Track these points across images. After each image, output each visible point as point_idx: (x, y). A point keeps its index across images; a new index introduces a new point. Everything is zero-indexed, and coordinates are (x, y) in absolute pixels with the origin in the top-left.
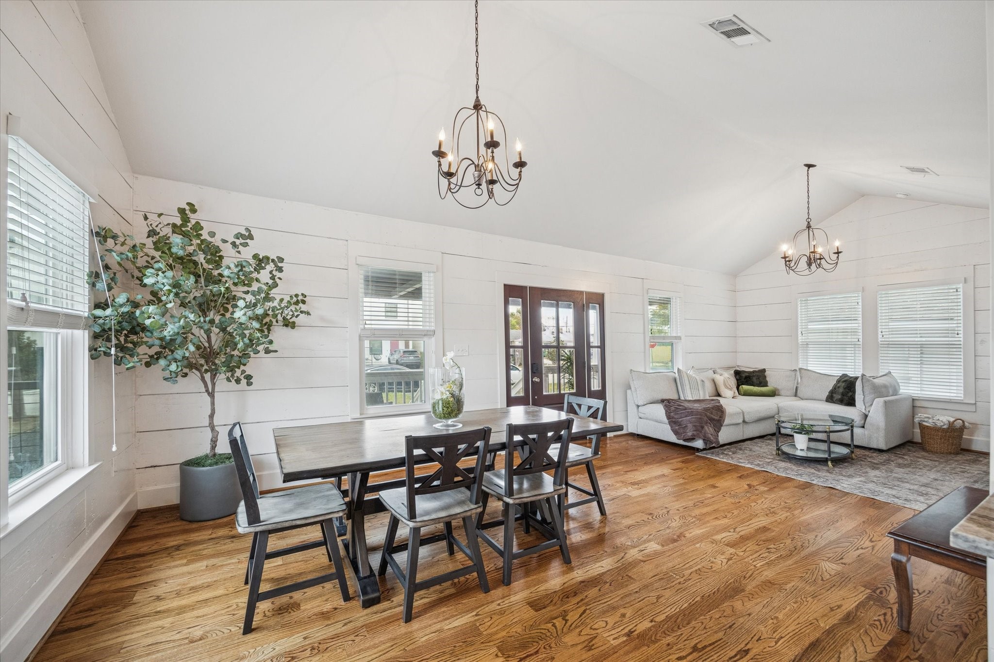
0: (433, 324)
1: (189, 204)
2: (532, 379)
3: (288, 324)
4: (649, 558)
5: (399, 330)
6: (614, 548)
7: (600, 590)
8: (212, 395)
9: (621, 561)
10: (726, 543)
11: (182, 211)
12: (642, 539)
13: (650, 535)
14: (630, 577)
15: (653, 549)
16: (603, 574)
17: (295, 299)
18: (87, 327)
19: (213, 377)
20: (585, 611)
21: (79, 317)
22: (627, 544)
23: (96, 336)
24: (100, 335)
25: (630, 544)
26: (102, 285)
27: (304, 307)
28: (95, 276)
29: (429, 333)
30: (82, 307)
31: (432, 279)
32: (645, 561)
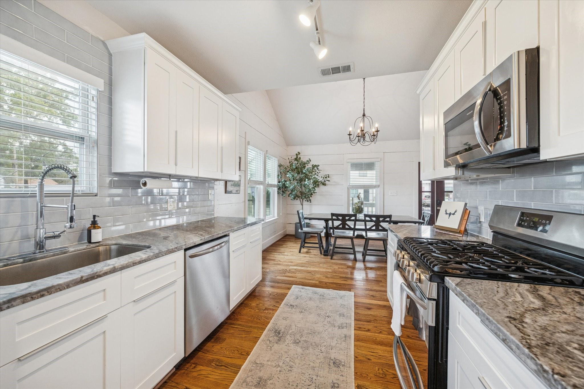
0: (379, 182)
1: (298, 152)
2: (436, 208)
3: (324, 184)
5: (363, 185)
8: (302, 205)
11: (297, 154)
17: (325, 176)
18: (277, 187)
19: (303, 200)
21: (275, 185)
23: (278, 189)
24: (279, 189)
26: (280, 178)
27: (328, 179)
28: (278, 175)
29: (376, 186)
30: (276, 182)
31: (379, 164)
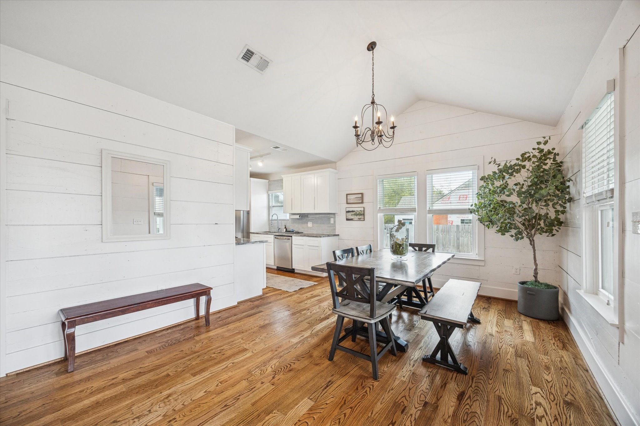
4: (299, 333)
6: (318, 335)
7: (320, 317)
9: (313, 329)
10: (248, 351)
12: (301, 344)
13: (295, 348)
14: (309, 323)
15: (296, 338)
16: (320, 323)
20: (324, 311)
22: (311, 339)
25: (309, 339)
32: (301, 331)
